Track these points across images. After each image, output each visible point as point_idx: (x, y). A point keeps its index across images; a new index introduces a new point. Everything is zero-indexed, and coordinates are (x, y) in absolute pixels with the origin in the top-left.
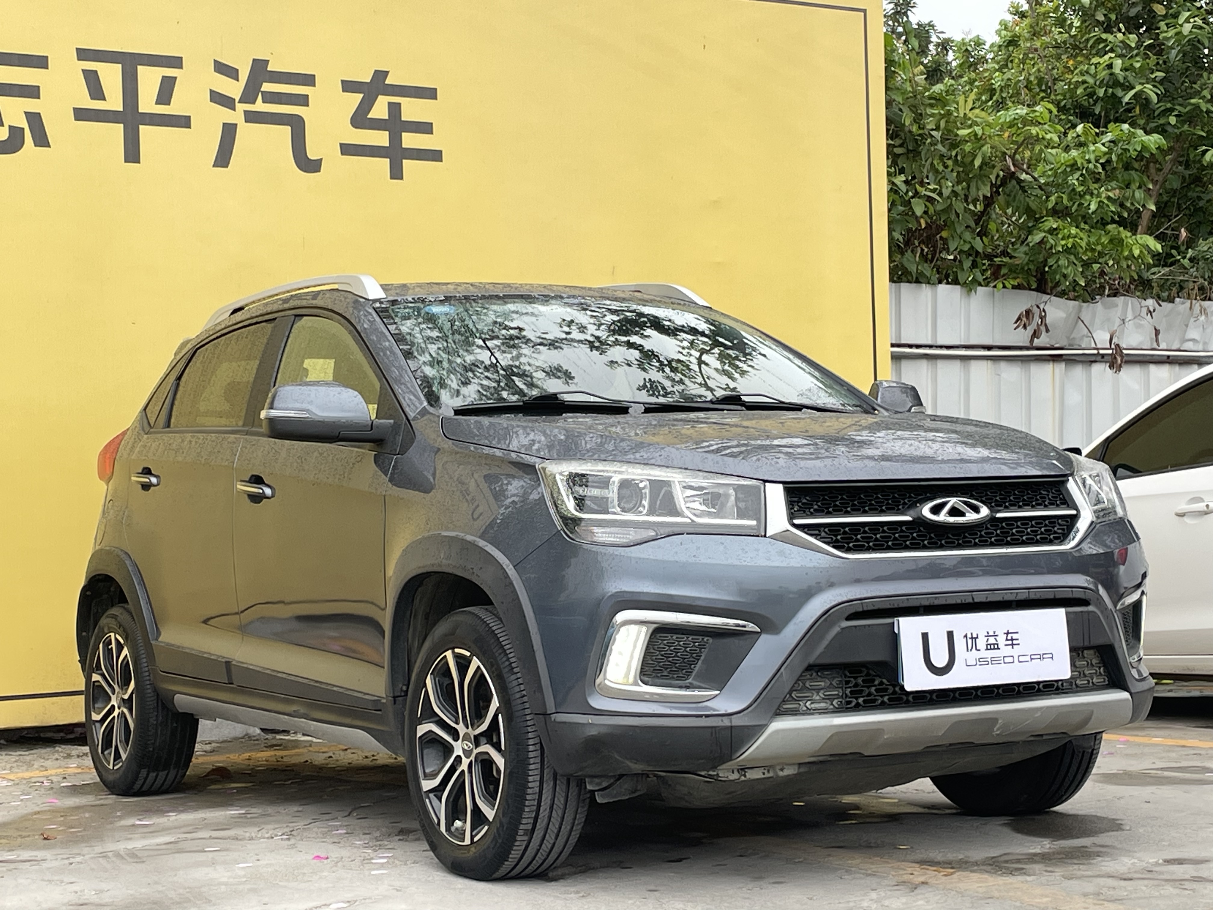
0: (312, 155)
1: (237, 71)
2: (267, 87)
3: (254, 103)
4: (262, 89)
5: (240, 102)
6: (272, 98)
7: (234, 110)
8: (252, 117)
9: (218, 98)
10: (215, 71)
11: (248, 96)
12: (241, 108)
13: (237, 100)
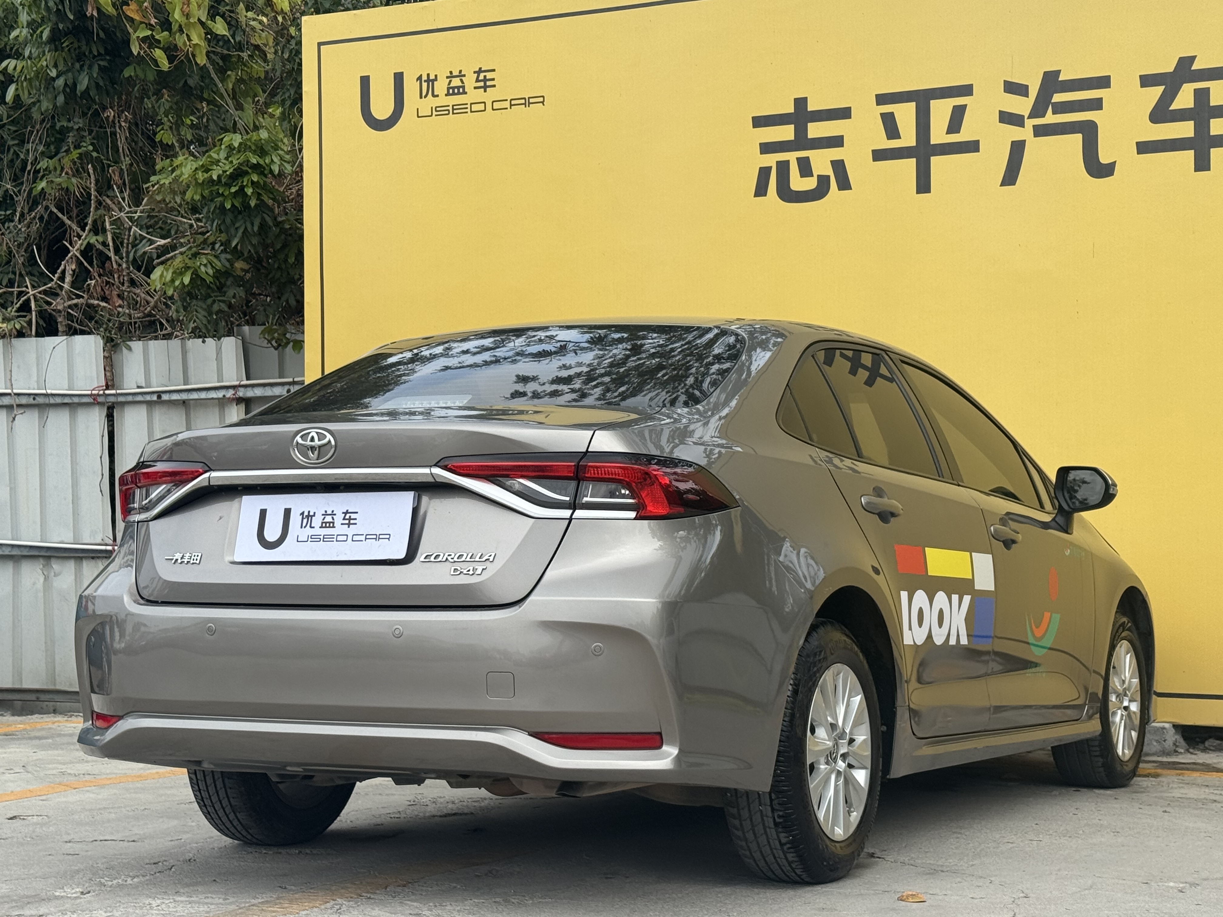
0: (1104, 159)
1: (1027, 87)
2: (1058, 98)
3: (1044, 117)
4: (1053, 101)
5: (1030, 117)
6: (1062, 108)
7: (1024, 127)
8: (1039, 131)
9: (1007, 118)
10: (1005, 92)
11: (1037, 111)
12: (1030, 123)
13: (1026, 117)
